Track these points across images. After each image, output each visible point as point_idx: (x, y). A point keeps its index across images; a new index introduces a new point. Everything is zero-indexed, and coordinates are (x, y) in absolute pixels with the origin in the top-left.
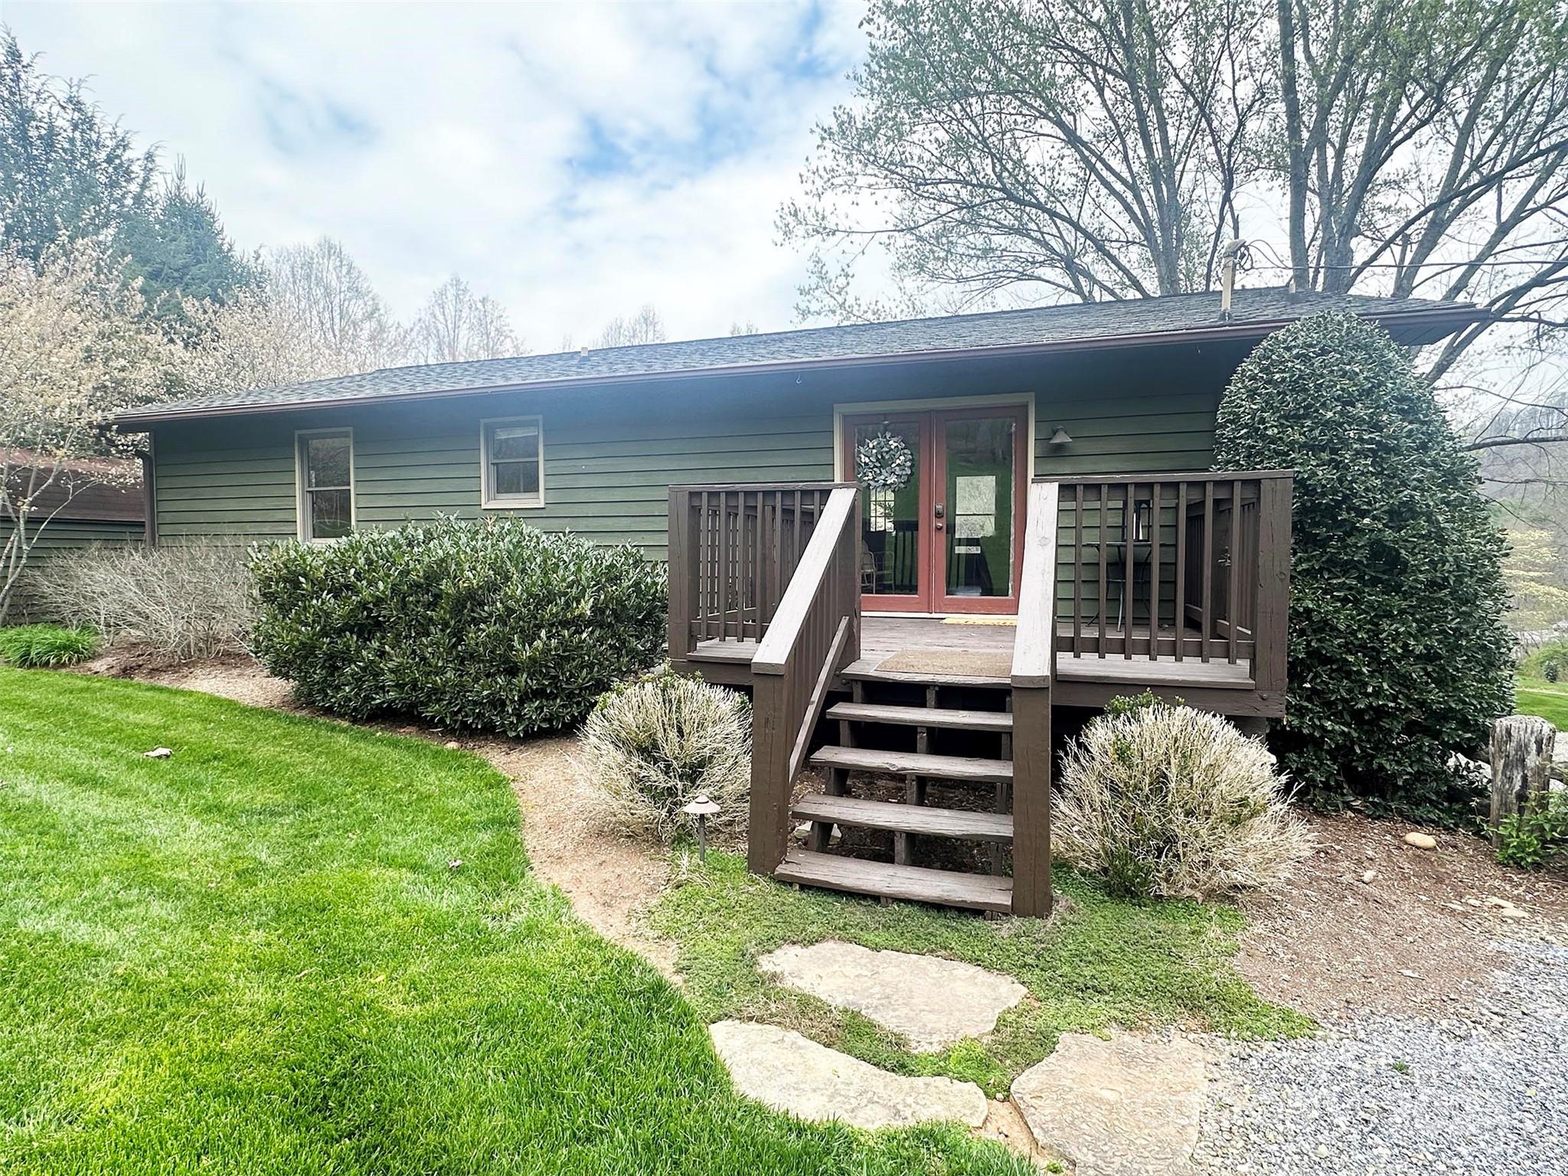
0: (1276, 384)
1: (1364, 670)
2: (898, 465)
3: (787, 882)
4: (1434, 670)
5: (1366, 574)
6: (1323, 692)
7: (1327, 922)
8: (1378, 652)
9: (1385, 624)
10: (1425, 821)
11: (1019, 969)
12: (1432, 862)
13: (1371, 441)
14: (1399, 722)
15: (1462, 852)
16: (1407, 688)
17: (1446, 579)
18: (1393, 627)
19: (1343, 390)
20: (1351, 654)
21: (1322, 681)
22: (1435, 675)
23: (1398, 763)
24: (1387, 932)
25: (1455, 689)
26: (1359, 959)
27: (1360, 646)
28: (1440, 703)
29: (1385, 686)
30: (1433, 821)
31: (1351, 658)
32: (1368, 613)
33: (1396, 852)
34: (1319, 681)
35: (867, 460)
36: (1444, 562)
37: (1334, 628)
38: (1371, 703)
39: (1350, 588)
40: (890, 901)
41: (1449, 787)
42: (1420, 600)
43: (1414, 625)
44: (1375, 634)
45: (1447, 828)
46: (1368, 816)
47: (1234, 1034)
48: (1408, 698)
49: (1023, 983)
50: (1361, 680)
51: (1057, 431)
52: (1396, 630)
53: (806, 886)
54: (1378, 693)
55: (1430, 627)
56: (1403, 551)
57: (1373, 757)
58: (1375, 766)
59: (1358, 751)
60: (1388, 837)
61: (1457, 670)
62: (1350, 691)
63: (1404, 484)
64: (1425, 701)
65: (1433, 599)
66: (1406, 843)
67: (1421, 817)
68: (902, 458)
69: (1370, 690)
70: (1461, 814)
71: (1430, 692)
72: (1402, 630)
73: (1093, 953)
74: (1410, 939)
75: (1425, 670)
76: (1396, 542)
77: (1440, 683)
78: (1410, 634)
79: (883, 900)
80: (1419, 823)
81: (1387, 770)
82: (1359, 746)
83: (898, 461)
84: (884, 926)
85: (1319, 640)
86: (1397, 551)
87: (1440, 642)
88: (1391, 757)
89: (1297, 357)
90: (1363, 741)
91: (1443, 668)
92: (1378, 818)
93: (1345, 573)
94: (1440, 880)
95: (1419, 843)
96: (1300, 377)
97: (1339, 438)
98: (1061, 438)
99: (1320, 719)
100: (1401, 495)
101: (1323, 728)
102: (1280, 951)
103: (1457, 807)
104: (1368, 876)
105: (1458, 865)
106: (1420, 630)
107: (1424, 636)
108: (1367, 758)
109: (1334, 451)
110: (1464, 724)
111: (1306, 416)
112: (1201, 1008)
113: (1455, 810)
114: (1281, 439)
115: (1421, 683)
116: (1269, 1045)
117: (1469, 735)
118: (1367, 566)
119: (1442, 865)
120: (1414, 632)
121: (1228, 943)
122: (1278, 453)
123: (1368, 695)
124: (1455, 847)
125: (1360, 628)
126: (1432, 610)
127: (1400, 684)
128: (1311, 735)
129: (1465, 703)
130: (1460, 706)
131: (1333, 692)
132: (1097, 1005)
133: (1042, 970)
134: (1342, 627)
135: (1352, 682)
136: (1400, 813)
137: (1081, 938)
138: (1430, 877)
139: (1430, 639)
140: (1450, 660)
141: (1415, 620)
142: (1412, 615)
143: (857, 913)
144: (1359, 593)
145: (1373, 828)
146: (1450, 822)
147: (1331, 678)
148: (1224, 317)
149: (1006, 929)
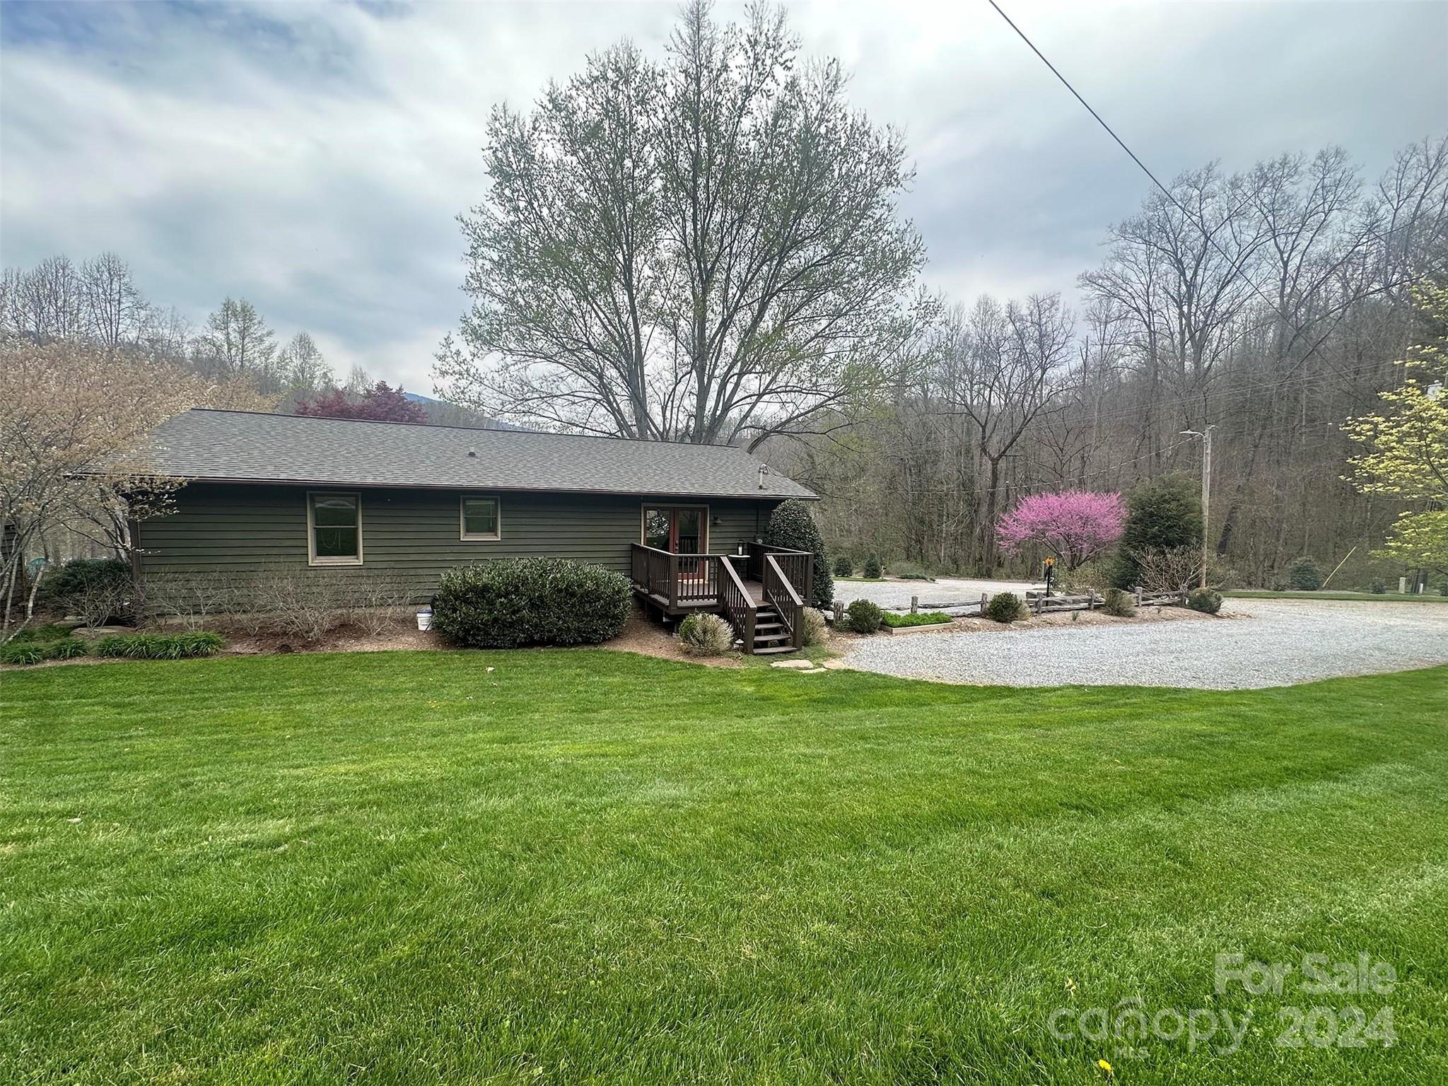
2: (665, 527)
3: (756, 655)
35: (654, 525)
51: (716, 518)
53: (761, 654)
68: (666, 524)
98: (719, 521)
143: (773, 657)
148: (761, 487)
149: (798, 653)
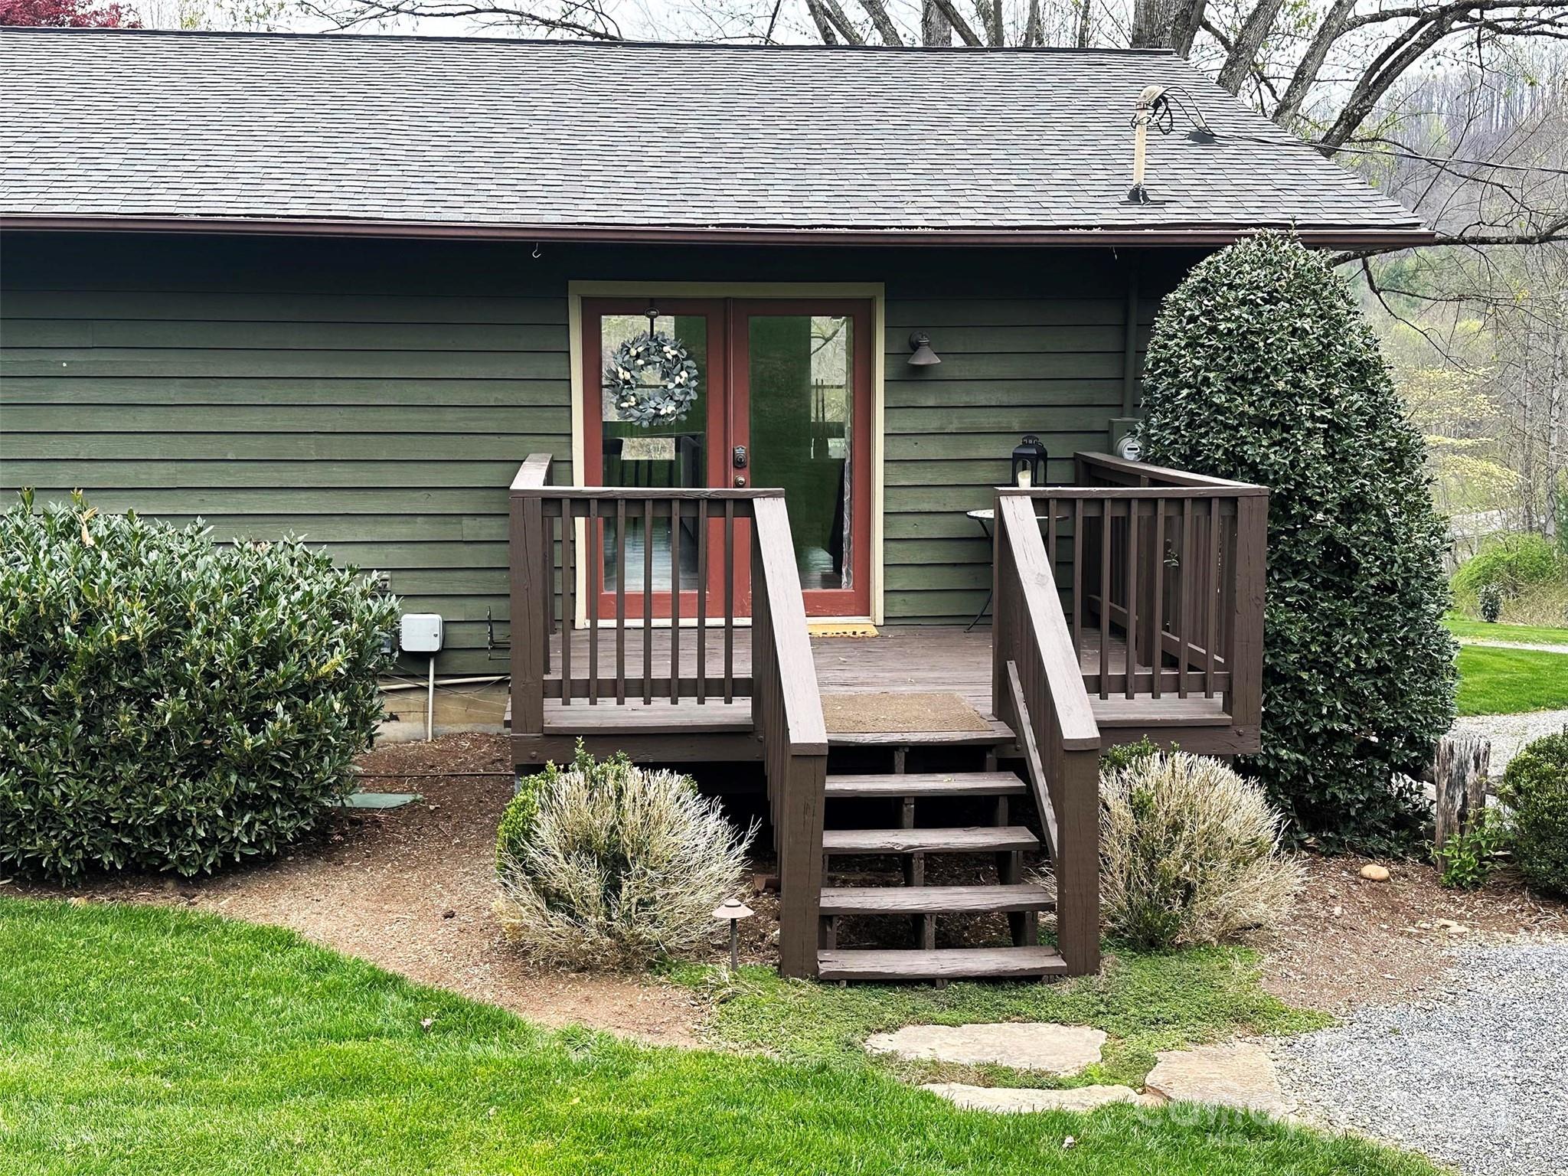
0: (1221, 336)
1: (1320, 689)
2: (679, 385)
3: (831, 980)
4: (1384, 685)
5: (1317, 576)
6: (1277, 716)
7: (1321, 948)
8: (1331, 667)
9: (1337, 634)
10: (1376, 853)
11: (1092, 1018)
12: (1387, 894)
13: (1322, 419)
14: (1350, 745)
15: (1411, 880)
16: (1358, 705)
17: (1394, 583)
18: (1346, 639)
19: (1293, 351)
20: (1305, 670)
21: (1277, 703)
22: (1384, 690)
23: (1351, 791)
24: (1366, 951)
25: (1404, 704)
26: (1351, 971)
27: (1313, 660)
28: (1389, 721)
29: (1339, 706)
30: (1383, 852)
31: (1305, 676)
32: (1319, 621)
33: (1355, 887)
34: (1273, 703)
35: (627, 376)
36: (1393, 562)
37: (1287, 641)
38: (1325, 726)
39: (1302, 592)
40: (946, 982)
41: (1397, 813)
42: (1371, 606)
43: (1366, 636)
44: (1328, 648)
45: (1396, 858)
46: (1322, 854)
47: (1278, 1033)
48: (1360, 717)
49: (1101, 1028)
50: (1315, 700)
51: (919, 344)
52: (1349, 642)
53: (856, 981)
54: (1332, 713)
55: (1380, 637)
56: (1354, 551)
57: (1326, 786)
58: (1328, 797)
59: (1312, 781)
60: (1345, 874)
61: (1404, 682)
62: (1304, 713)
63: (1356, 472)
64: (1376, 720)
65: (1382, 604)
66: (1362, 877)
67: (1373, 849)
68: (684, 374)
69: (1325, 711)
70: (1407, 841)
71: (1380, 710)
72: (1354, 641)
73: (1151, 995)
74: (1384, 953)
75: (1375, 684)
76: (1347, 540)
77: (1389, 698)
78: (1362, 646)
79: (939, 983)
80: (1370, 855)
81: (1340, 800)
82: (1313, 776)
83: (678, 380)
84: (949, 1006)
85: (1273, 656)
86: (1348, 550)
87: (1389, 652)
88: (1343, 785)
89: (1243, 302)
90: (1315, 769)
91: (1391, 682)
92: (1332, 855)
93: (1296, 574)
94: (1395, 910)
95: (1374, 875)
96: (1249, 331)
97: (1291, 414)
98: (926, 358)
99: (1274, 747)
100: (1352, 485)
101: (1278, 758)
102: (1291, 973)
103: (1404, 834)
104: (1337, 910)
105: (1409, 893)
106: (1371, 640)
107: (1374, 647)
108: (1320, 788)
109: (1286, 429)
110: (1411, 742)
111: (1255, 381)
112: (1250, 1020)
113: (1401, 838)
114: (1229, 409)
115: (1373, 700)
116: (1304, 1036)
117: (1415, 754)
118: (1319, 567)
119: (1396, 895)
120: (1365, 643)
121: (1251, 972)
122: (1226, 427)
123: (1321, 717)
124: (1406, 876)
125: (1313, 639)
126: (1382, 618)
127: (1353, 702)
128: (1266, 766)
129: (1411, 719)
130: (1408, 723)
131: (1287, 715)
132: (1169, 1031)
133: (1114, 1014)
134: (1295, 639)
135: (1305, 702)
136: (1352, 847)
137: (1137, 985)
138: (1387, 908)
139: (1381, 651)
140: (1399, 672)
141: (1367, 630)
142: (1363, 624)
143: (918, 999)
144: (1312, 598)
145: (1329, 866)
146: (1399, 852)
147: (1285, 699)
148: (1137, 196)
149: (1067, 989)
